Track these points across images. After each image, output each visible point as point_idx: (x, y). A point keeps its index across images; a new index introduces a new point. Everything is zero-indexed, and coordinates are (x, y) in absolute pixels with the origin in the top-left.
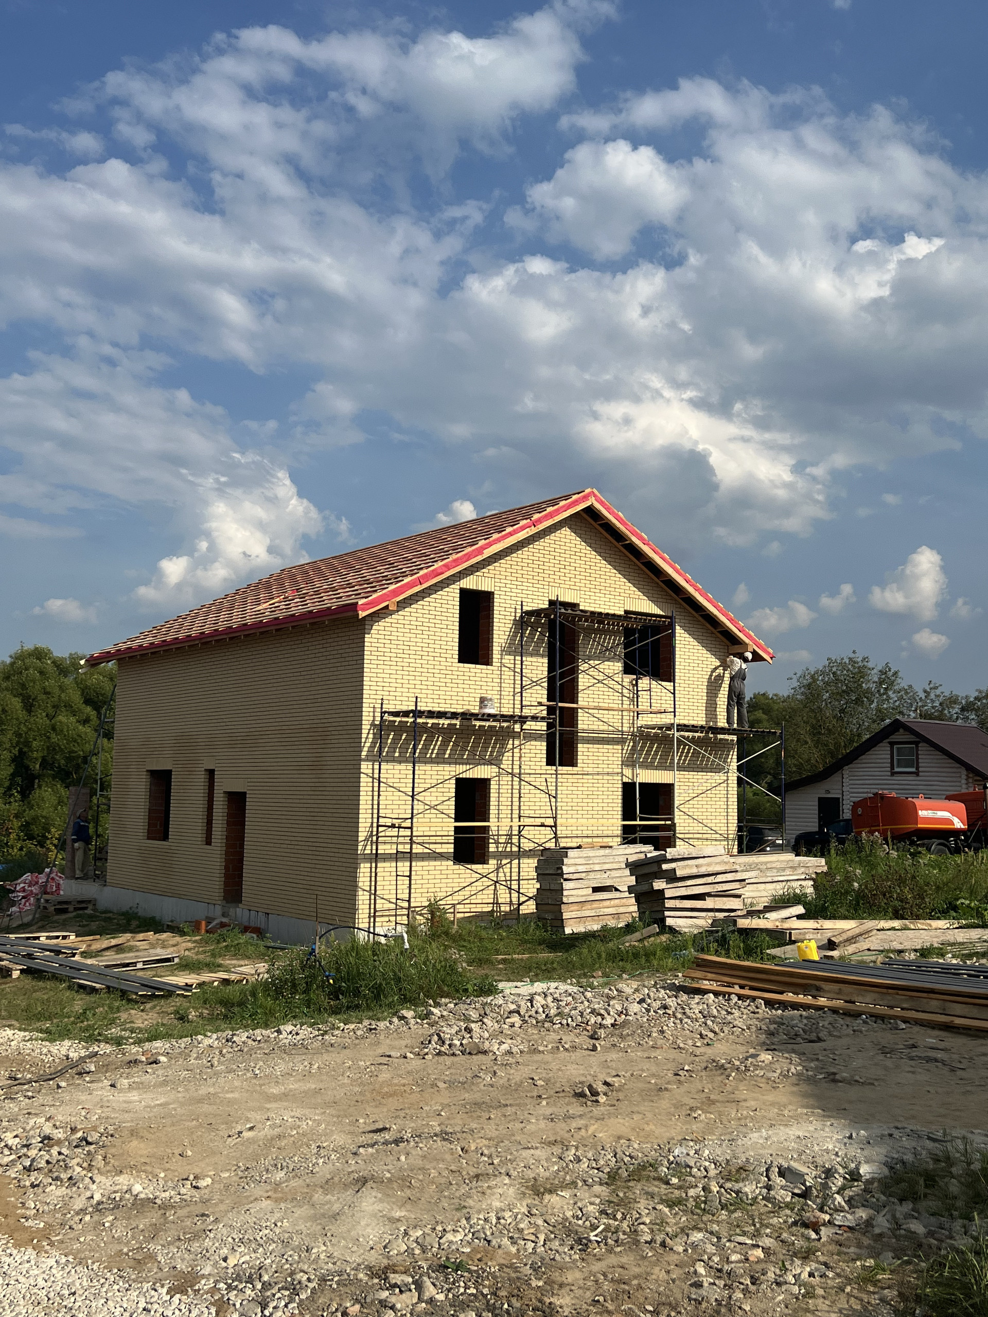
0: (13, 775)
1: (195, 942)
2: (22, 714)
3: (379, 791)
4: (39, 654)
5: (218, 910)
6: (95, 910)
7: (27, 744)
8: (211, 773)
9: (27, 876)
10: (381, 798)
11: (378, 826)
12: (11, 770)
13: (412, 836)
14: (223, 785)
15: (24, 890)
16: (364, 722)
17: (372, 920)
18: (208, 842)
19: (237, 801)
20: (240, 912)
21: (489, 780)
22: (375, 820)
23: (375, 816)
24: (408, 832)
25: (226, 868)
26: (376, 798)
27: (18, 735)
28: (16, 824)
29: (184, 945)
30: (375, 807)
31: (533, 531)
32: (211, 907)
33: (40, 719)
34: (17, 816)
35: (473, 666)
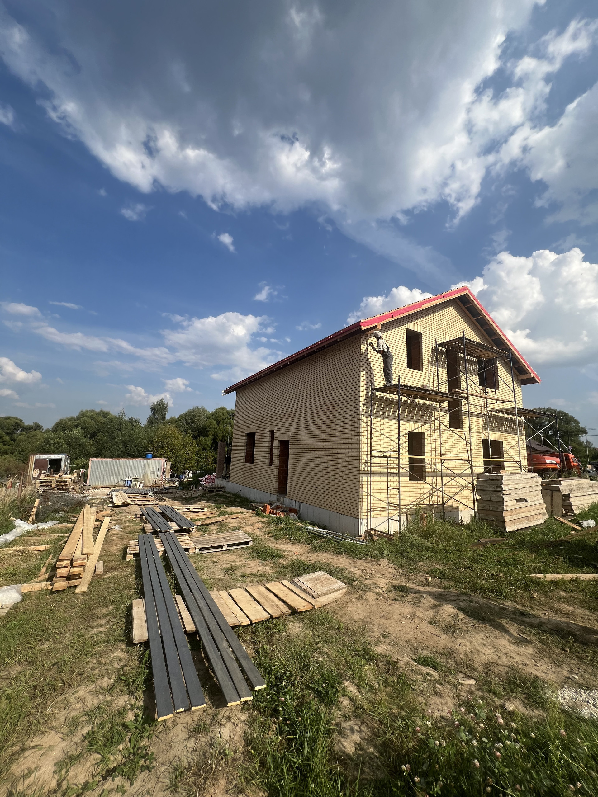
0: (212, 444)
1: (263, 523)
2: (216, 426)
3: (371, 436)
4: (223, 409)
5: (275, 498)
6: (225, 492)
7: (217, 434)
8: (272, 432)
9: (207, 476)
10: (372, 440)
11: (371, 457)
12: (212, 442)
13: (399, 465)
14: (278, 437)
15: (205, 481)
16: (361, 395)
17: (369, 514)
18: (271, 464)
19: (285, 445)
20: (286, 500)
21: (424, 433)
22: (369, 453)
23: (369, 450)
24: (396, 461)
25: (279, 477)
26: (369, 440)
27: (214, 432)
28: (212, 458)
29: (257, 525)
30: (369, 445)
31: (442, 300)
32: (272, 495)
33: (221, 427)
34: (213, 456)
35: (414, 370)
